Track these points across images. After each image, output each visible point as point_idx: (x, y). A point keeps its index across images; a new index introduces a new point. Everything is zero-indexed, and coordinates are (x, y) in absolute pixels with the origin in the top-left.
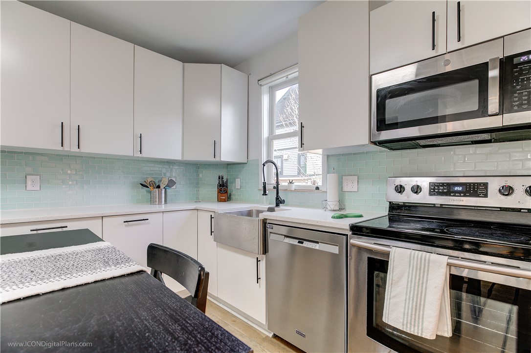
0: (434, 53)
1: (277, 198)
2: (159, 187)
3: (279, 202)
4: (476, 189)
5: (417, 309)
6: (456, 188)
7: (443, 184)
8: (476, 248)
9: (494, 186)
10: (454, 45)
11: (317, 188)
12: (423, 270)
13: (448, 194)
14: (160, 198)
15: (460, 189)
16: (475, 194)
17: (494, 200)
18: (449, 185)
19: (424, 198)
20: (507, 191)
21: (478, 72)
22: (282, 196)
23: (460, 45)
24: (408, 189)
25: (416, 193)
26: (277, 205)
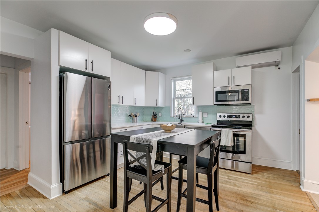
0: (229, 86)
1: (181, 120)
2: (136, 116)
3: (182, 121)
4: (237, 117)
5: (227, 141)
6: (233, 116)
7: (230, 115)
8: (240, 128)
9: (241, 115)
10: (233, 85)
11: (193, 116)
12: (228, 132)
13: (232, 118)
14: (136, 120)
15: (234, 116)
16: (237, 118)
17: (241, 119)
18: (232, 115)
19: (226, 119)
20: (244, 117)
21: (237, 91)
22: (183, 119)
23: (234, 85)
24: (222, 116)
25: (224, 117)
26: (181, 122)
